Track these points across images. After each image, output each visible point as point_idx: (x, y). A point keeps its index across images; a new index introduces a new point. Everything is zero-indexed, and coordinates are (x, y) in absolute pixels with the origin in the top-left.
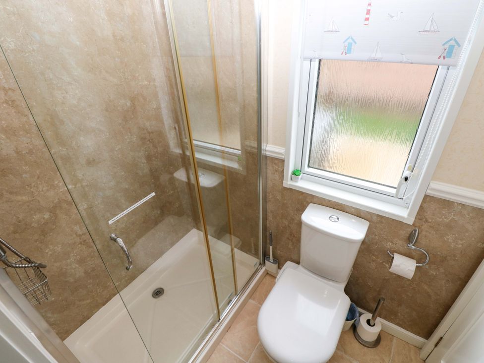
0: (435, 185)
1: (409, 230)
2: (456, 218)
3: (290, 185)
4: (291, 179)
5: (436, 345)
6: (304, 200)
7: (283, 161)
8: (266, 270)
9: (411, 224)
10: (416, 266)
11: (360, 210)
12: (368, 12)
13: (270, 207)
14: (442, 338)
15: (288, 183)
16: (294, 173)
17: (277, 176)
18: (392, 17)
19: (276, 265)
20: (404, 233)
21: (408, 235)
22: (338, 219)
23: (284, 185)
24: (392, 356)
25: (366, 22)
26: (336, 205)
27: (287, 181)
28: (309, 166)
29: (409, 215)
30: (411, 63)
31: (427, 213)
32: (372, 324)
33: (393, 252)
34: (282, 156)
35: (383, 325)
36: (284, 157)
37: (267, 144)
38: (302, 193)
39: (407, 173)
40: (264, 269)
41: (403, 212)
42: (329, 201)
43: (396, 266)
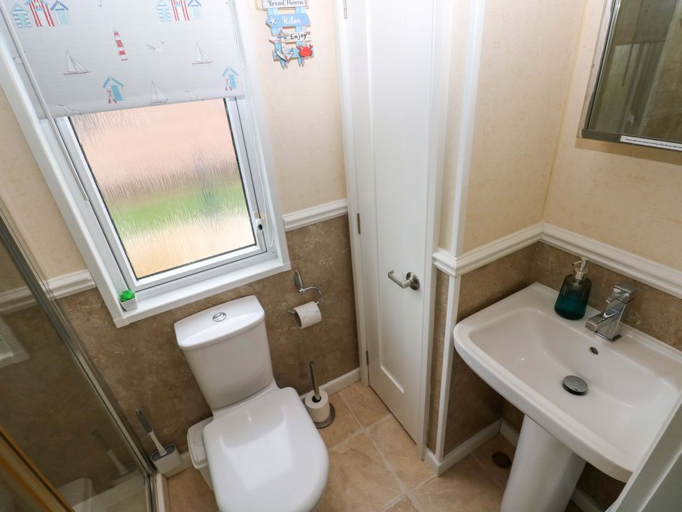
0: (288, 217)
1: (292, 276)
2: (317, 240)
3: (128, 318)
4: (124, 310)
5: (368, 363)
6: (163, 324)
7: (95, 290)
8: (164, 475)
9: (290, 269)
10: (318, 305)
11: (237, 288)
12: (119, 44)
13: (111, 377)
14: (367, 352)
15: (123, 318)
16: (122, 299)
17: (96, 320)
18: (154, 49)
19: (175, 452)
20: (289, 283)
21: (293, 283)
22: (224, 314)
23: (118, 326)
24: (350, 408)
25: (123, 57)
26: (208, 303)
27: (121, 316)
28: (137, 279)
29: (284, 261)
30: (203, 100)
31: (295, 249)
32: (318, 399)
33: (292, 309)
34: (89, 284)
35: (326, 390)
36: (93, 283)
37: (46, 279)
38: (154, 318)
39: (257, 222)
40: (159, 478)
41: (277, 263)
42: (197, 302)
43: (304, 318)
